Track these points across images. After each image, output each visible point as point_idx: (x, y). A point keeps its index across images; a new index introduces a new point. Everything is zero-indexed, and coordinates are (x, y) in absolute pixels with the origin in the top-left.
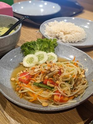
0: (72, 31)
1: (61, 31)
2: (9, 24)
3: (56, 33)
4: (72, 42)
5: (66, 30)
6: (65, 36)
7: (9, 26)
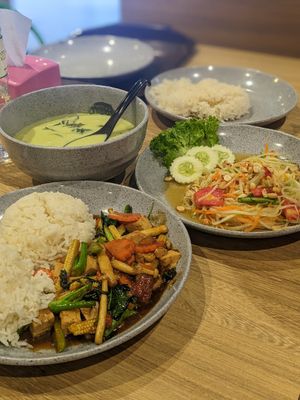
0: (226, 95)
1: (201, 101)
2: (91, 105)
3: (191, 107)
4: (229, 120)
5: (212, 96)
6: (214, 109)
7: (92, 108)
